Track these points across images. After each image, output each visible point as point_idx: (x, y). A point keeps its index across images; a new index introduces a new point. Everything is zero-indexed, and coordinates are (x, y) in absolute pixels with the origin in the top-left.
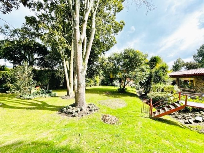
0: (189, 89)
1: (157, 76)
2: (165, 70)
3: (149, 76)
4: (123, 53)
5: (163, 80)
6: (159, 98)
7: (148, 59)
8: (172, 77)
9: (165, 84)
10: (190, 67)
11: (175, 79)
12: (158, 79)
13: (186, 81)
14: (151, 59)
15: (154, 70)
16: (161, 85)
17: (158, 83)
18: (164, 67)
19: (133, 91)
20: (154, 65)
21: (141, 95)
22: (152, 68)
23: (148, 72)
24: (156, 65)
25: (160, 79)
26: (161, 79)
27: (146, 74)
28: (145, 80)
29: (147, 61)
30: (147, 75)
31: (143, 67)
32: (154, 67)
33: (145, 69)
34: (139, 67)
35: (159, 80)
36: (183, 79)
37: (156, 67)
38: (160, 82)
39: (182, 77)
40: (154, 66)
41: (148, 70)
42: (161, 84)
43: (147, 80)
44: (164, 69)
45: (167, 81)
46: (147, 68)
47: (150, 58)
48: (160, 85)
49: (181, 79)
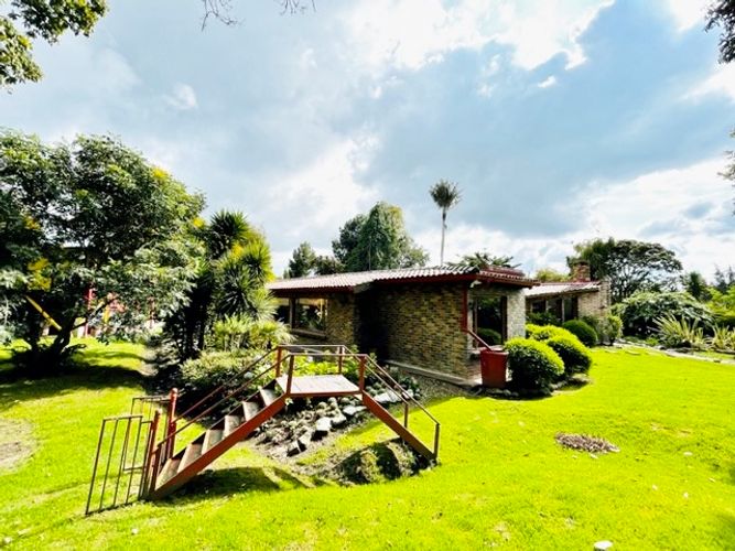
0: (315, 330)
1: (229, 287)
2: (259, 270)
3: (194, 285)
4: (73, 158)
5: (250, 304)
6: (225, 376)
7: (206, 219)
8: (278, 293)
9: (255, 318)
10: (326, 269)
11: (286, 302)
12: (232, 301)
13: (313, 308)
14: (217, 219)
15: (221, 263)
16: (241, 322)
17: (230, 316)
18: (257, 256)
19: (122, 355)
20: (225, 244)
21: (161, 370)
22: (216, 257)
23: (194, 269)
24: (230, 246)
25: (240, 300)
26: (243, 302)
27: (181, 278)
28: (181, 302)
29: (196, 224)
30: (188, 279)
31: (176, 244)
32: (222, 251)
33: (186, 256)
34: (157, 245)
35: (237, 303)
36: (306, 303)
37: (229, 253)
38: (238, 313)
39: (303, 297)
40: (225, 250)
41: (198, 263)
42: (239, 320)
43: (187, 302)
44: (255, 263)
45: (262, 307)
46: (193, 253)
47: (214, 214)
48: (237, 324)
49: (302, 301)
